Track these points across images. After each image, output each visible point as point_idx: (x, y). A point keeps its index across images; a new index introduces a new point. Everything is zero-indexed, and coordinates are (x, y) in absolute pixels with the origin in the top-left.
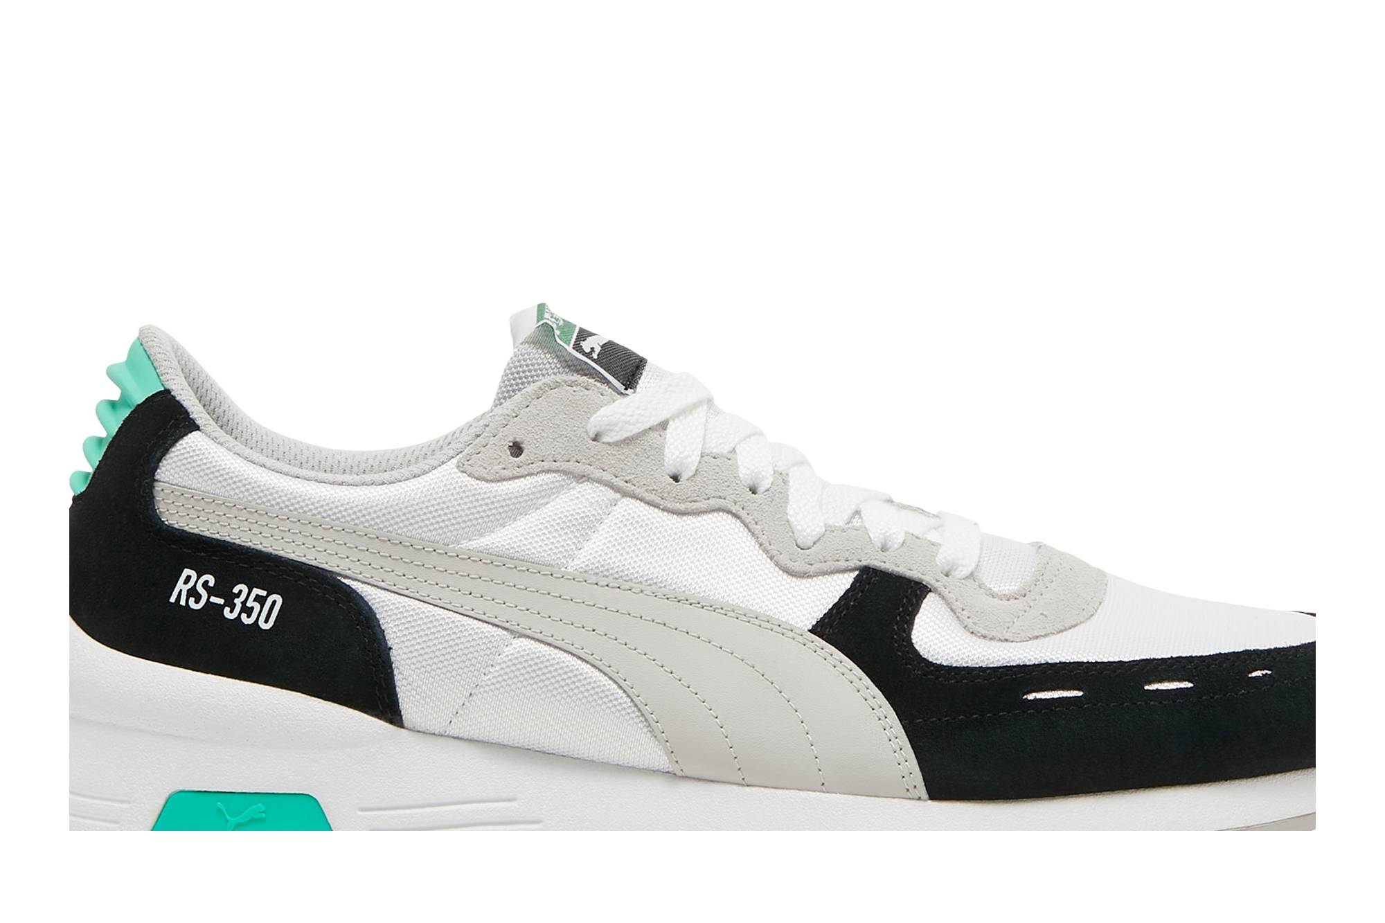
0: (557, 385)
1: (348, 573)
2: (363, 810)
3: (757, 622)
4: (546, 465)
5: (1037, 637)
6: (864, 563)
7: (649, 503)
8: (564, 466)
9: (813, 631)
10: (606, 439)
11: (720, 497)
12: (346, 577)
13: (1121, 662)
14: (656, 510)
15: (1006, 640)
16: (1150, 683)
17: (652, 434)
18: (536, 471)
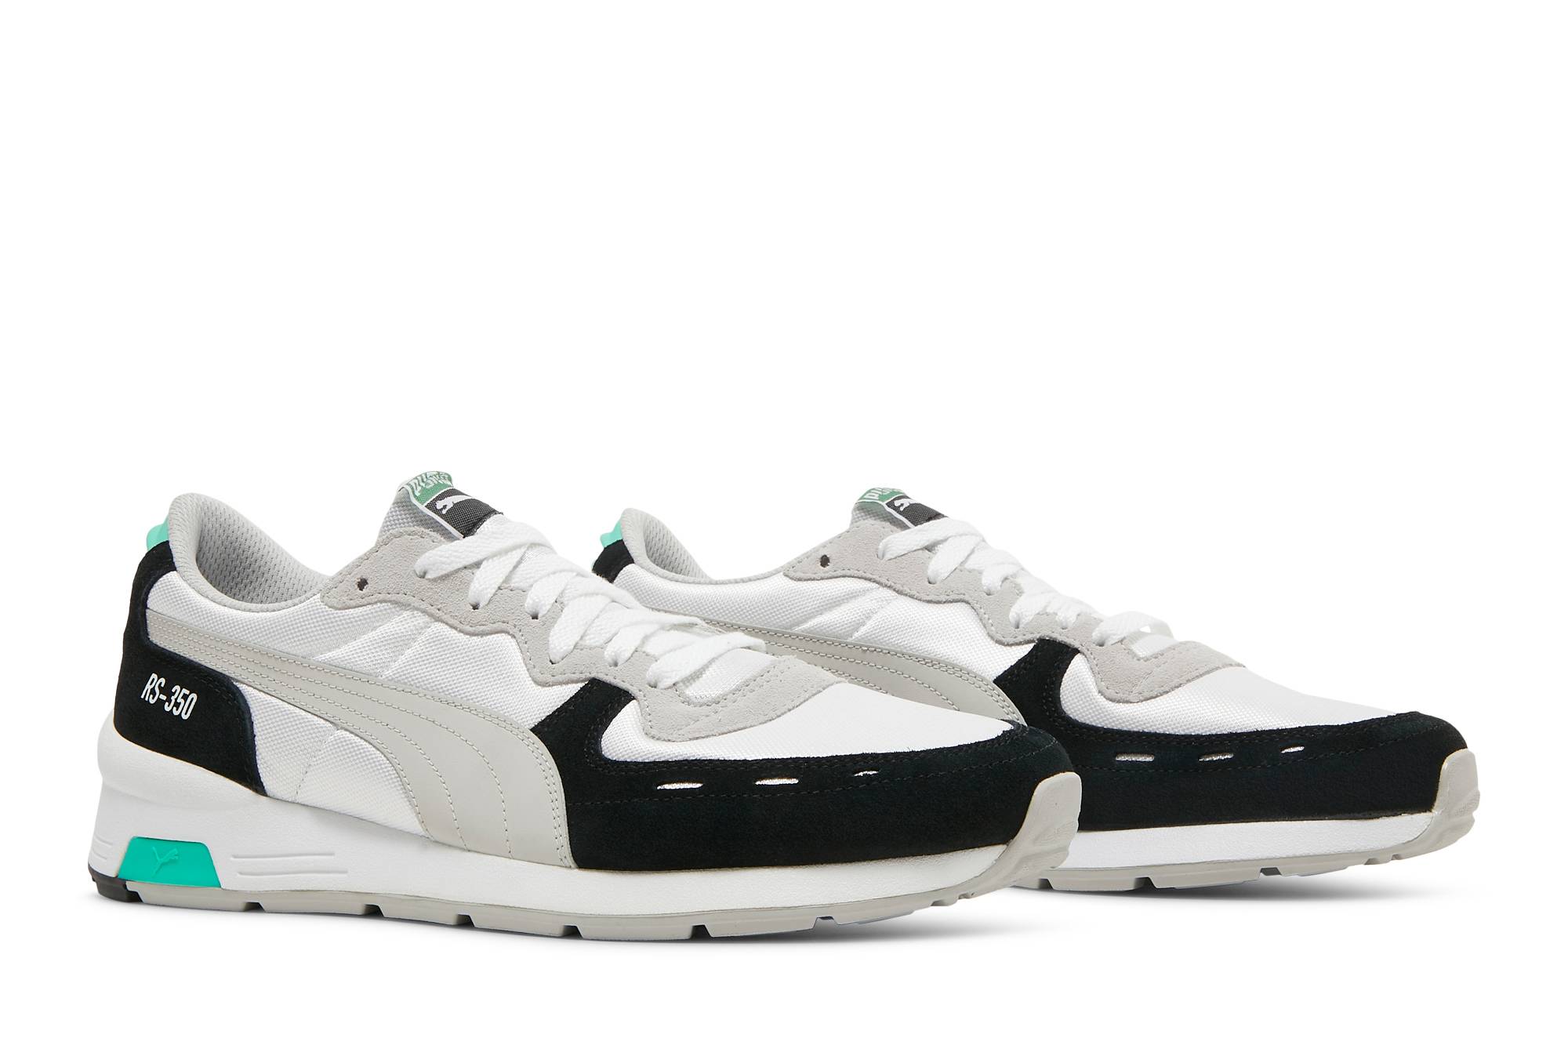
0: (401, 535)
1: (239, 678)
2: (235, 857)
3: (496, 721)
4: (381, 597)
5: (697, 738)
6: (593, 675)
7: (452, 627)
8: (394, 597)
9: (533, 730)
10: (428, 576)
11: (504, 622)
12: (237, 681)
13: (745, 760)
14: (454, 631)
15: (669, 740)
16: (762, 779)
17: (467, 572)
18: (373, 601)
